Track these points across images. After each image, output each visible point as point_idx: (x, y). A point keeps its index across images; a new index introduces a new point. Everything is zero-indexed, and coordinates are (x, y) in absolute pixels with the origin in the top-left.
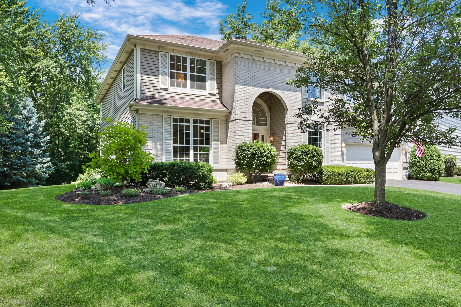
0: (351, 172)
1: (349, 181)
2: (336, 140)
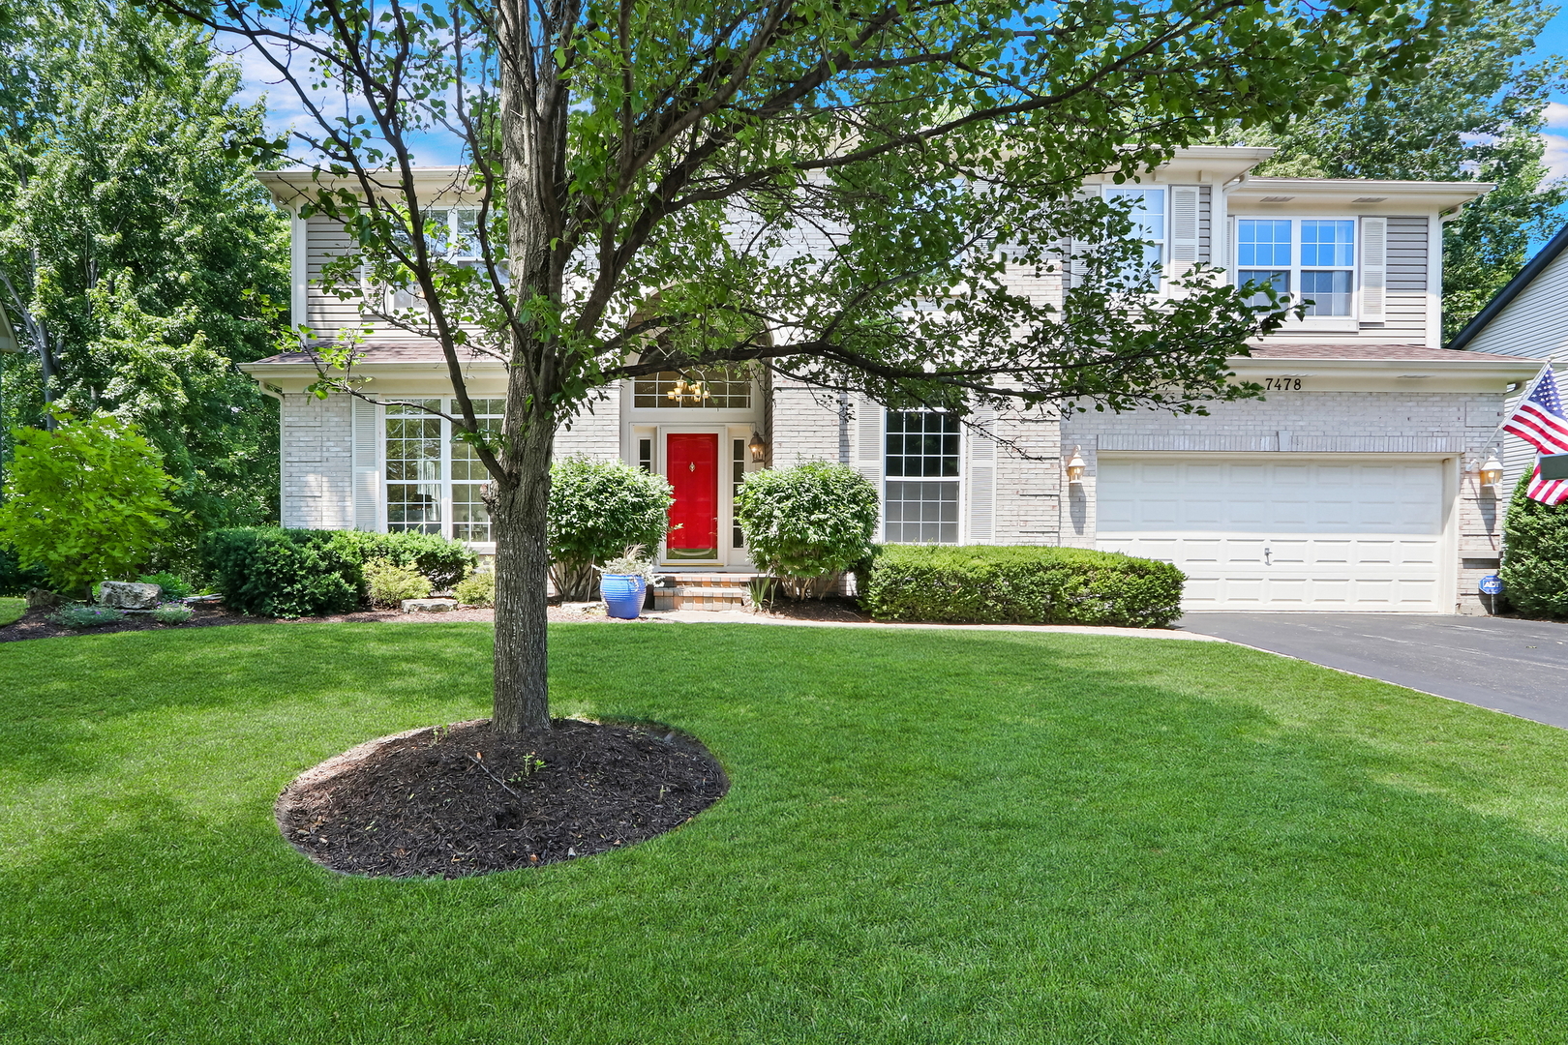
0: (1032, 573)
1: (1023, 608)
2: (1033, 444)
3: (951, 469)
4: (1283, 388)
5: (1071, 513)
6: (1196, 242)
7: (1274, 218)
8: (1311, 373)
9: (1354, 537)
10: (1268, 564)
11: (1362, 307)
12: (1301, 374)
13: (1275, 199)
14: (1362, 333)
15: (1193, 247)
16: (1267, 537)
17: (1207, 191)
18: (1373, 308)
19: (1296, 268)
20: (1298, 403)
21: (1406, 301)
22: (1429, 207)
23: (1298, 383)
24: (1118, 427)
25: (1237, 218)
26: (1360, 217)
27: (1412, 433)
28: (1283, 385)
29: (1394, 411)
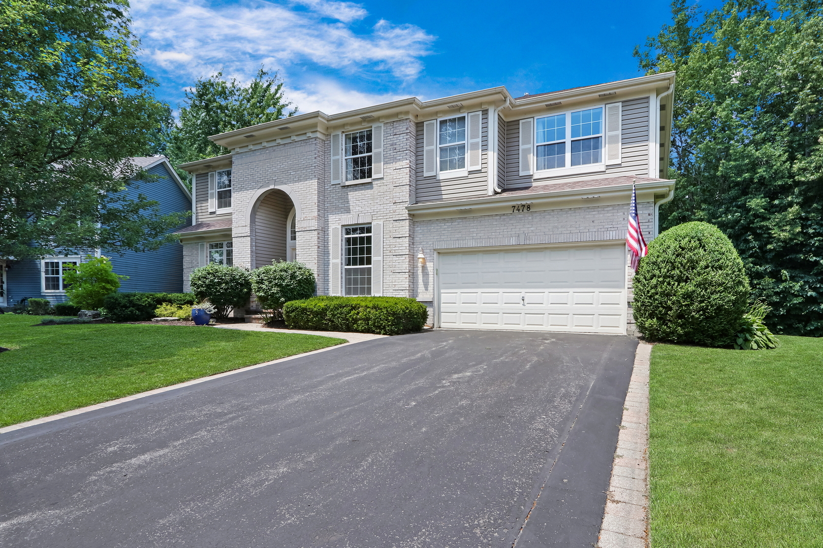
2: (397, 248)
3: (369, 261)
4: (521, 211)
5: (423, 280)
6: (480, 140)
7: (555, 114)
8: (534, 201)
9: (571, 290)
10: (524, 305)
11: (607, 156)
12: (529, 202)
13: (556, 104)
14: (608, 171)
15: (478, 142)
16: (523, 290)
17: (485, 112)
18: (611, 157)
19: (568, 140)
20: (530, 218)
21: (635, 149)
22: (649, 91)
23: (529, 207)
24: (442, 237)
25: (535, 118)
26: (606, 104)
27: (594, 230)
28: (521, 209)
29: (584, 218)
